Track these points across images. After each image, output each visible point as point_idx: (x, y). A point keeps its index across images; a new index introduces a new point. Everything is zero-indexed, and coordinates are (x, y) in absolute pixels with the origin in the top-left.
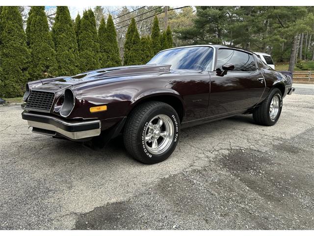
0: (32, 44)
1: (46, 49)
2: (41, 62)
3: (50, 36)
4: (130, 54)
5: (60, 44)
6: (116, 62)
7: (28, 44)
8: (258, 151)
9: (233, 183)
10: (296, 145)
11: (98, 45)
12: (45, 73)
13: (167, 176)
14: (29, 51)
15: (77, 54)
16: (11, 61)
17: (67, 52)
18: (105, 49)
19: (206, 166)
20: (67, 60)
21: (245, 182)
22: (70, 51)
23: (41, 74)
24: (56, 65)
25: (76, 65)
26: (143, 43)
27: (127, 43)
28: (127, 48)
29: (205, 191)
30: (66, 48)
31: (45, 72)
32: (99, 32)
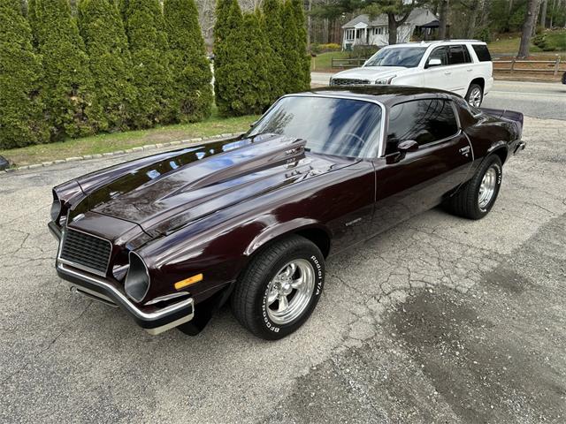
0: (43, 43)
1: (68, 54)
2: (62, 78)
3: (75, 25)
4: (225, 48)
5: (93, 40)
6: (200, 66)
7: (35, 44)
8: (456, 291)
9: (413, 381)
10: (520, 270)
11: (164, 35)
12: (73, 98)
13: (306, 371)
14: (38, 58)
15: (128, 57)
16: (8, 81)
17: (109, 54)
18: (178, 43)
19: (370, 336)
20: (110, 71)
21: (432, 376)
22: (114, 52)
23: (66, 100)
24: (92, 80)
25: (127, 77)
26: (248, 25)
27: (218, 26)
28: (220, 35)
29: (369, 406)
30: (106, 48)
31: (71, 95)
32: (166, 9)
